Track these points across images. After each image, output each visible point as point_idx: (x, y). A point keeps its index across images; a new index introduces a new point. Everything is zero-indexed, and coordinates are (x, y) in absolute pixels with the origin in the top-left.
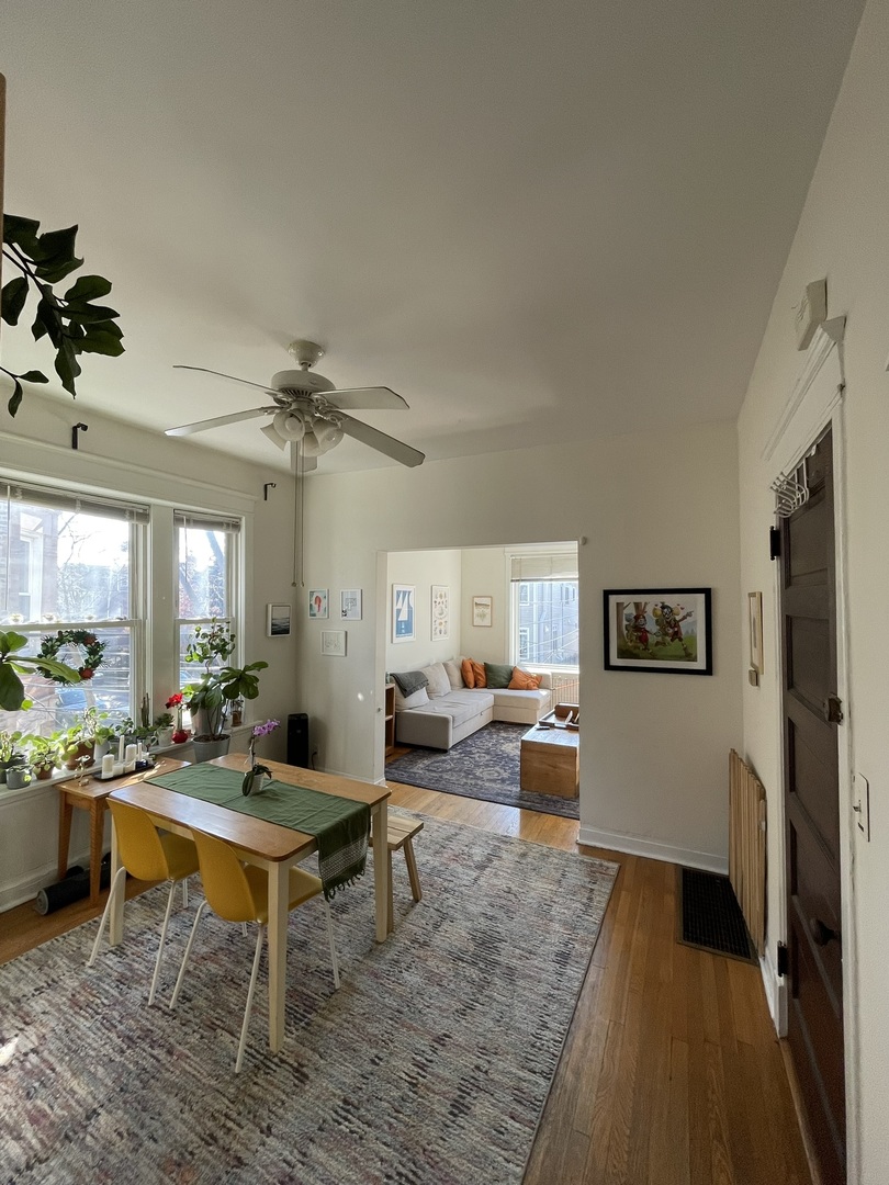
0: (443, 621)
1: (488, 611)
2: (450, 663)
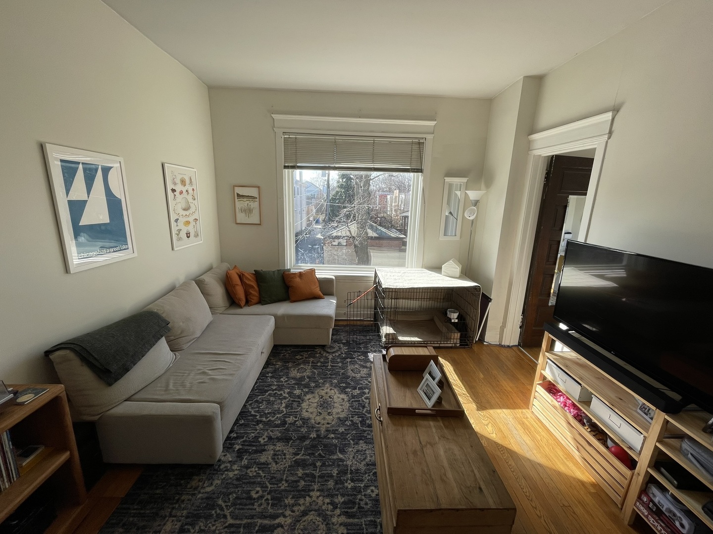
0: (191, 219)
1: (254, 205)
2: (205, 277)
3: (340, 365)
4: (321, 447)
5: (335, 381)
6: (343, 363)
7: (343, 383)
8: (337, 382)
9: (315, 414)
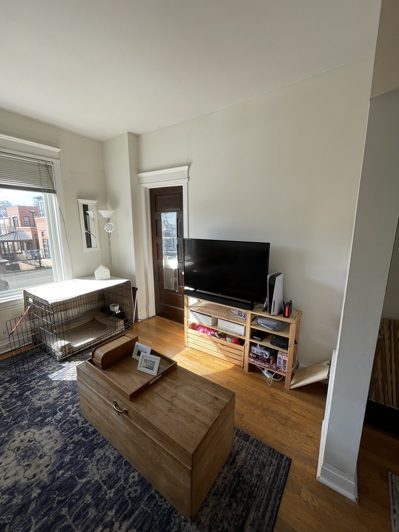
3: (19, 403)
4: (55, 494)
5: (25, 422)
6: (22, 400)
7: (37, 417)
8: (28, 421)
9: (22, 472)
